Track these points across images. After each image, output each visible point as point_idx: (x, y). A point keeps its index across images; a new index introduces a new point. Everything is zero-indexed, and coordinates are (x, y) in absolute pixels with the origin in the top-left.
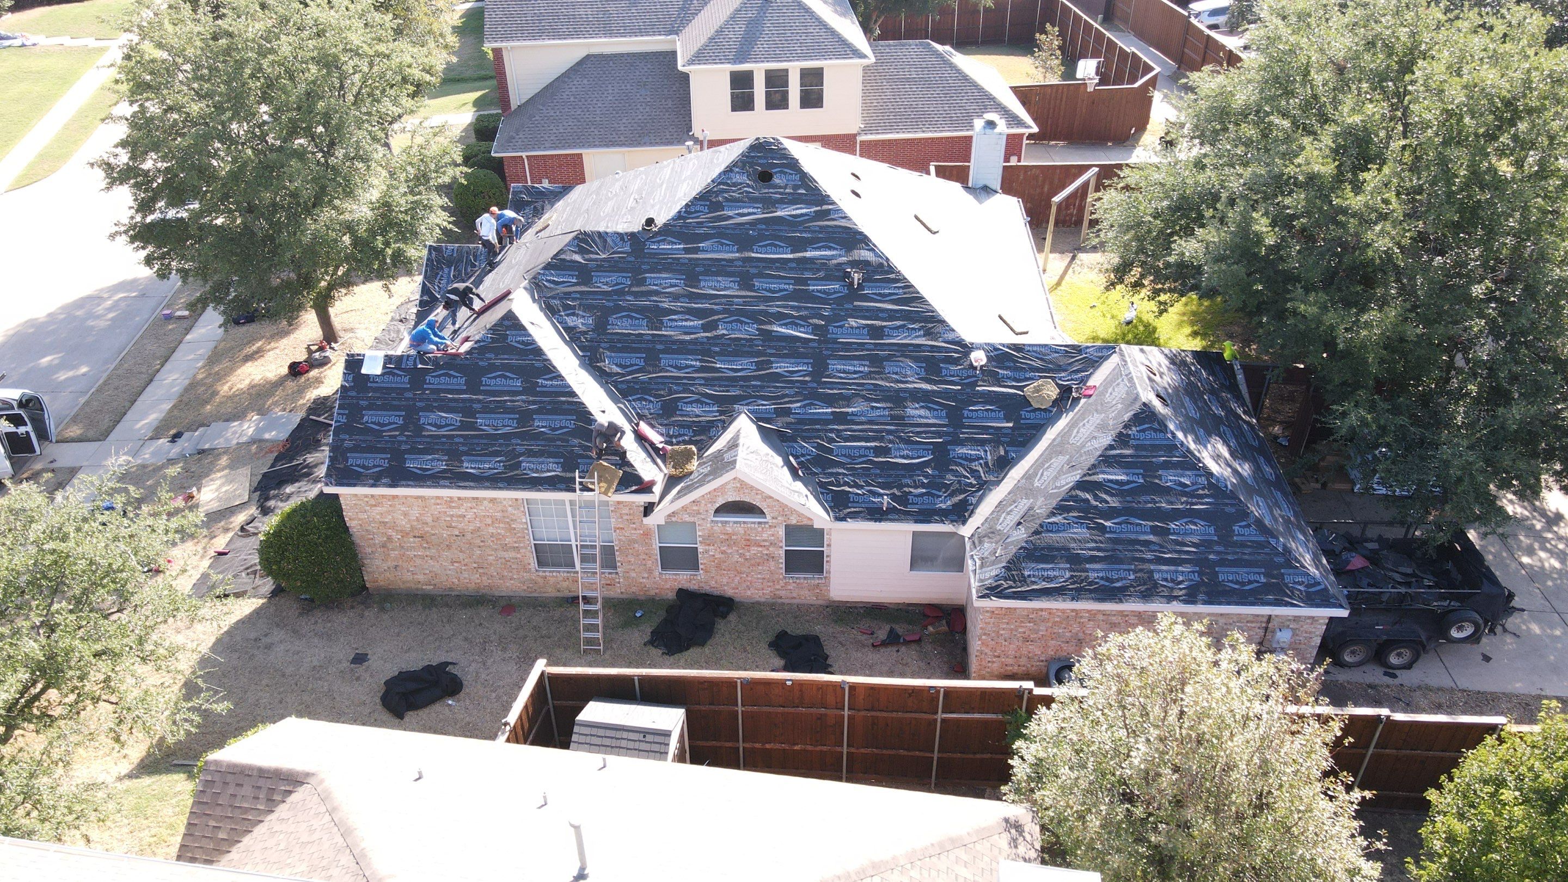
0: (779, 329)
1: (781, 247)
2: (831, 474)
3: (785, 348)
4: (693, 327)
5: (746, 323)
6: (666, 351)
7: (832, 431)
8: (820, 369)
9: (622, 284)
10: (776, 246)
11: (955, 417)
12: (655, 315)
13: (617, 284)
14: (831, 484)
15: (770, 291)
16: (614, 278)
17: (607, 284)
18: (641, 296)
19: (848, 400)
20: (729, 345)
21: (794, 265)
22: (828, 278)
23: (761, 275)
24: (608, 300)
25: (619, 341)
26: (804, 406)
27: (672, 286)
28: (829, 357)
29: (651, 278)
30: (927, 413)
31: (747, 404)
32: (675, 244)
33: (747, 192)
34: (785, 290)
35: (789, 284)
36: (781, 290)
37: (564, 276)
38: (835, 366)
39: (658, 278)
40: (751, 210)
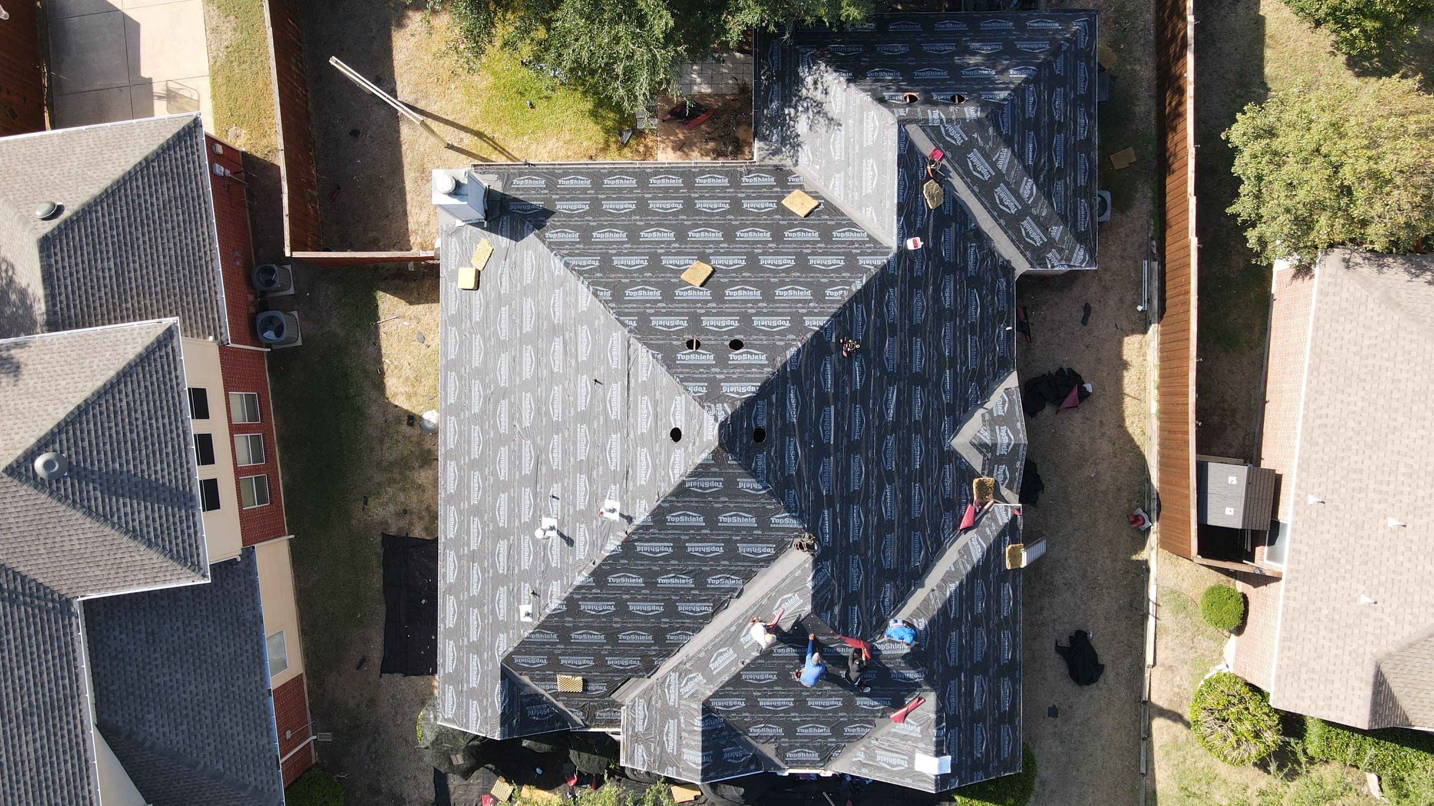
0: (891, 415)
1: (824, 417)
2: (988, 369)
3: (904, 410)
4: (891, 492)
5: (886, 445)
6: (909, 513)
7: (961, 369)
8: (918, 379)
9: (858, 563)
10: (824, 421)
11: (950, 268)
12: (884, 527)
13: (859, 567)
14: (994, 370)
15: (861, 425)
16: (853, 572)
17: (858, 577)
18: (868, 543)
19: (941, 354)
20: (903, 458)
21: (840, 403)
22: (850, 372)
23: (849, 434)
24: (872, 573)
25: (903, 557)
26: (945, 392)
27: (859, 516)
28: (911, 371)
29: (853, 537)
30: (947, 290)
31: (944, 440)
32: (824, 518)
33: (775, 453)
34: (860, 412)
35: (855, 408)
36: (861, 416)
37: (853, 619)
38: (917, 366)
39: (854, 530)
40: (792, 448)
